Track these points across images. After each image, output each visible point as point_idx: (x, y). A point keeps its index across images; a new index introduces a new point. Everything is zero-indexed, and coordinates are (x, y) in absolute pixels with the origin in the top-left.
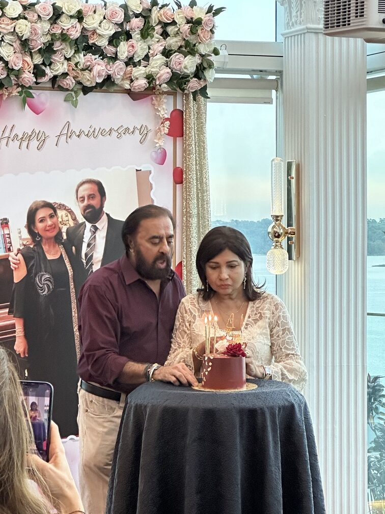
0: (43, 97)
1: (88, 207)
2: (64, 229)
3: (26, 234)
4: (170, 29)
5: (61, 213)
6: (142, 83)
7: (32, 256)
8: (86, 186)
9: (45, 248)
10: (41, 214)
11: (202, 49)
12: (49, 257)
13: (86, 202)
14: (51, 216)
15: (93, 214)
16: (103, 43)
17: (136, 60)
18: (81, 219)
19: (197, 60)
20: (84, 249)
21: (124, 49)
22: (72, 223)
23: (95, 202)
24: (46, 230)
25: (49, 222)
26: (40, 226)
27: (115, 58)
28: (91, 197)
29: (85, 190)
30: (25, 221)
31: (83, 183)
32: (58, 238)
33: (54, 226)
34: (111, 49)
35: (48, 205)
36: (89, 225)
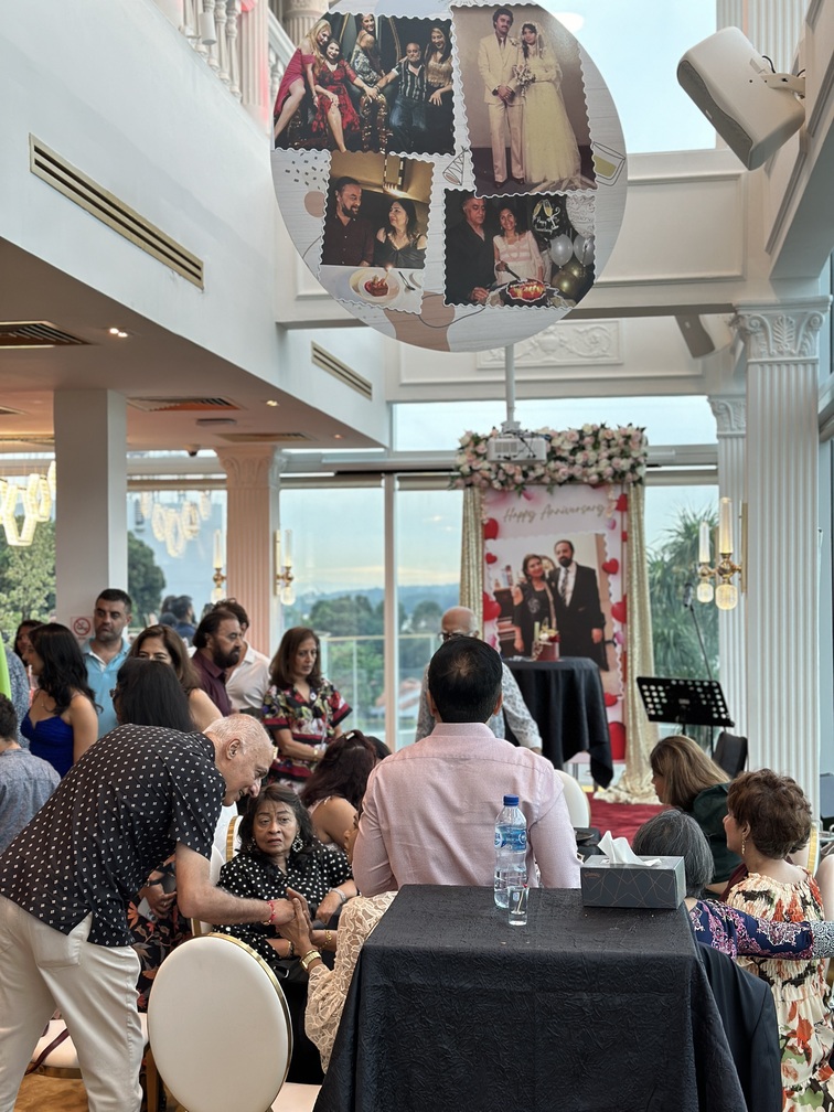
0: (532, 490)
1: (563, 557)
2: (547, 572)
3: (522, 575)
4: (612, 443)
5: (545, 562)
6: (595, 478)
7: (526, 588)
8: (561, 544)
9: (535, 583)
10: (531, 562)
11: (634, 454)
12: (538, 589)
13: (561, 555)
14: (538, 564)
15: (566, 562)
16: (565, 454)
17: (590, 464)
18: (558, 565)
19: (630, 461)
20: (560, 584)
21: (580, 457)
22: (552, 568)
23: (567, 555)
24: (535, 572)
25: (537, 567)
26: (531, 570)
27: (574, 463)
28: (564, 551)
29: (560, 547)
30: (521, 566)
31: (559, 543)
32: (543, 577)
33: (541, 570)
34: (572, 458)
35: (535, 557)
36: (563, 569)
